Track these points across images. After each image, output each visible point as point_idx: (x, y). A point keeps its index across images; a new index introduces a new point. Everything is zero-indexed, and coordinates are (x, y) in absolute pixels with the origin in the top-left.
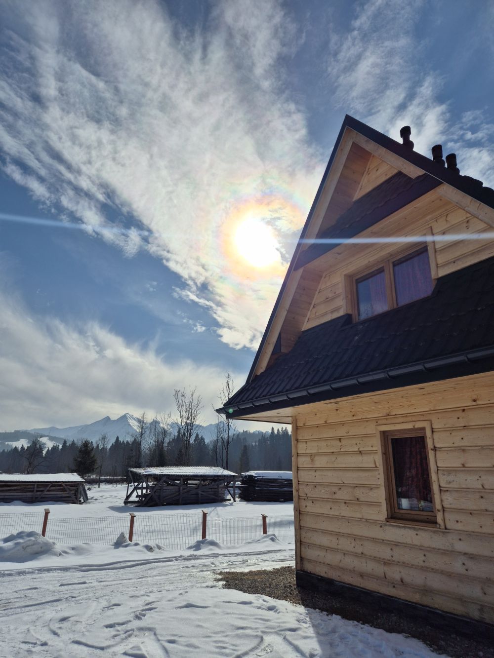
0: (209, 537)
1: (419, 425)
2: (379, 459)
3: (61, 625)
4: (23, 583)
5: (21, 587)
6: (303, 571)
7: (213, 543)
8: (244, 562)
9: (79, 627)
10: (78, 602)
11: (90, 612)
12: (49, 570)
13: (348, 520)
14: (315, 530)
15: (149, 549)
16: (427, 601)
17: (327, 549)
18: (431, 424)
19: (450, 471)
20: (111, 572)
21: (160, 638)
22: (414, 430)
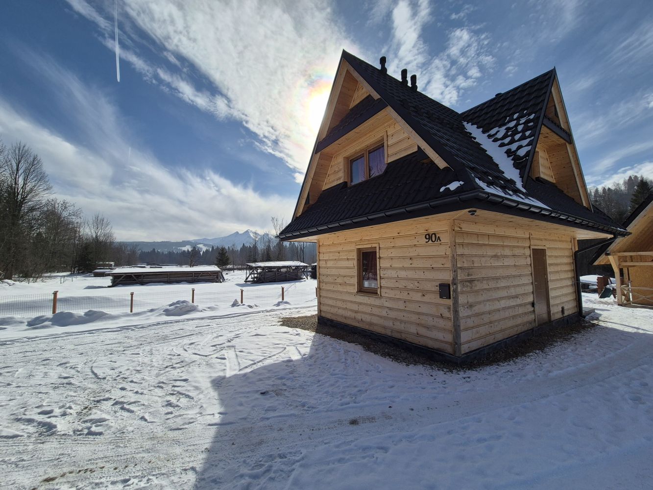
0: (285, 300)
1: (374, 245)
2: (355, 262)
3: (190, 347)
4: (176, 327)
5: (175, 329)
6: (321, 316)
7: (286, 303)
8: (299, 312)
9: (199, 347)
10: (202, 335)
11: (206, 340)
12: (193, 319)
13: (341, 292)
14: (327, 297)
15: (250, 307)
16: (371, 328)
17: (331, 306)
18: (379, 245)
19: (385, 269)
20: (226, 319)
21: (236, 350)
22: (371, 248)
